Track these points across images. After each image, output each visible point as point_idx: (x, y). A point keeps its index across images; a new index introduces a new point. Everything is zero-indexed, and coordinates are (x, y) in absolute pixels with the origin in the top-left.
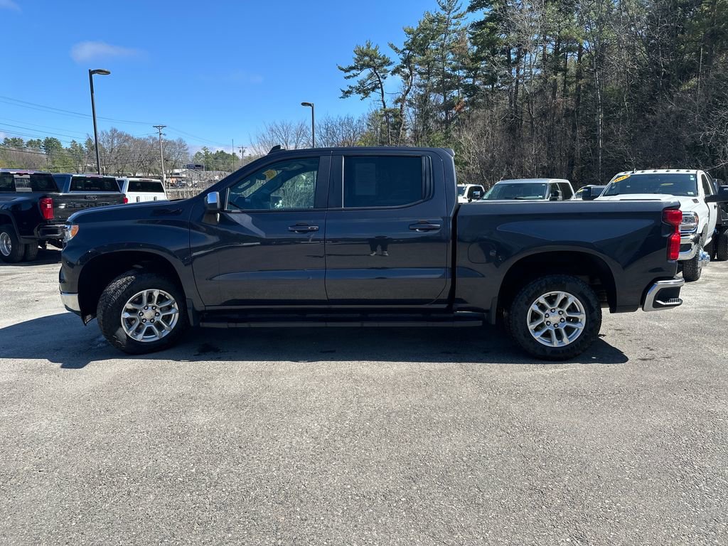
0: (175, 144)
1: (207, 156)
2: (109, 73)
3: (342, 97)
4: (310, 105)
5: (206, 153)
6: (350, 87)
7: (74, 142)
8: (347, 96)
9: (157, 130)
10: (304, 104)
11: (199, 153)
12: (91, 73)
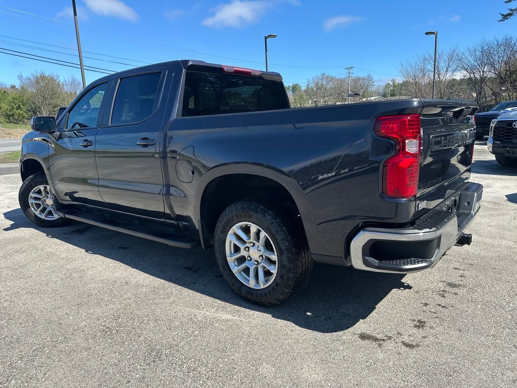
0: (365, 79)
1: (394, 86)
2: (276, 36)
3: (501, 20)
4: (433, 33)
5: (394, 84)
6: (511, 10)
7: (308, 85)
8: (507, 19)
9: (347, 71)
10: (427, 34)
11: (389, 84)
12: (266, 38)
